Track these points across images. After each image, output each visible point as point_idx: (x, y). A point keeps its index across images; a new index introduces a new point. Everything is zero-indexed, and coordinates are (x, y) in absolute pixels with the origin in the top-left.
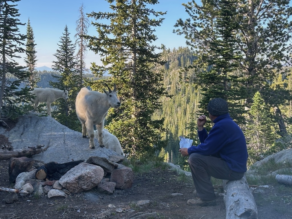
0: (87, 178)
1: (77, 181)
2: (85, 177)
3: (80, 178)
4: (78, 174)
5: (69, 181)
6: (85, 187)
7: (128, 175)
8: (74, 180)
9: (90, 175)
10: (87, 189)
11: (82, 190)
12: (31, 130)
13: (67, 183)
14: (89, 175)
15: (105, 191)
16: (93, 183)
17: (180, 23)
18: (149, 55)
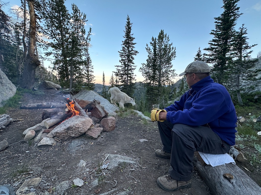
0: (75, 128)
1: (66, 131)
2: (74, 128)
3: (69, 129)
4: (68, 125)
5: (58, 131)
6: (73, 135)
8: (63, 131)
9: (78, 126)
10: (75, 136)
11: (71, 137)
13: (57, 133)
14: (76, 126)
15: (91, 136)
16: (80, 132)
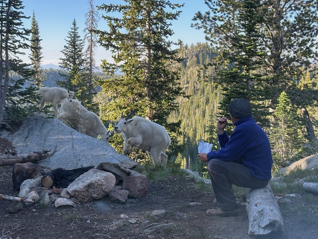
0: (97, 186)
1: (86, 189)
3: (90, 186)
4: (88, 182)
5: (77, 189)
6: (95, 195)
7: (142, 183)
8: (83, 188)
9: (101, 183)
10: (97, 197)
11: (92, 199)
12: (36, 133)
13: (75, 191)
14: (99, 183)
15: (117, 199)
16: (104, 191)
17: (199, 16)
18: (165, 51)
